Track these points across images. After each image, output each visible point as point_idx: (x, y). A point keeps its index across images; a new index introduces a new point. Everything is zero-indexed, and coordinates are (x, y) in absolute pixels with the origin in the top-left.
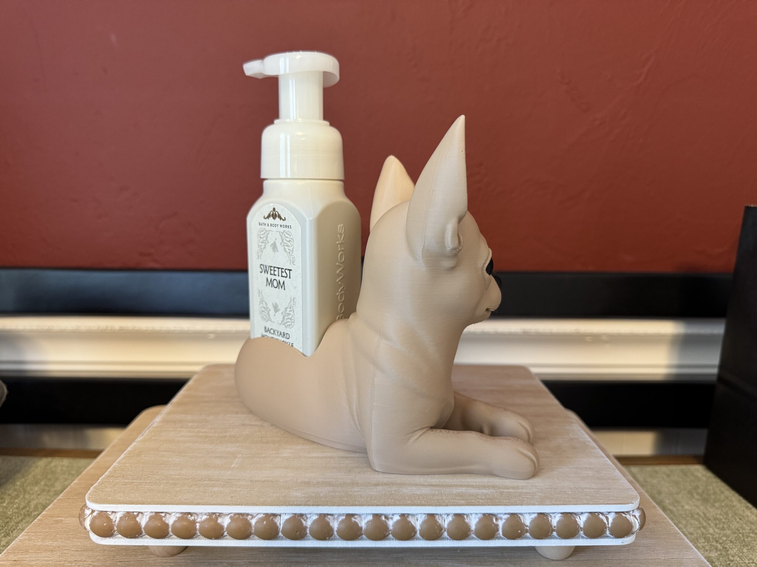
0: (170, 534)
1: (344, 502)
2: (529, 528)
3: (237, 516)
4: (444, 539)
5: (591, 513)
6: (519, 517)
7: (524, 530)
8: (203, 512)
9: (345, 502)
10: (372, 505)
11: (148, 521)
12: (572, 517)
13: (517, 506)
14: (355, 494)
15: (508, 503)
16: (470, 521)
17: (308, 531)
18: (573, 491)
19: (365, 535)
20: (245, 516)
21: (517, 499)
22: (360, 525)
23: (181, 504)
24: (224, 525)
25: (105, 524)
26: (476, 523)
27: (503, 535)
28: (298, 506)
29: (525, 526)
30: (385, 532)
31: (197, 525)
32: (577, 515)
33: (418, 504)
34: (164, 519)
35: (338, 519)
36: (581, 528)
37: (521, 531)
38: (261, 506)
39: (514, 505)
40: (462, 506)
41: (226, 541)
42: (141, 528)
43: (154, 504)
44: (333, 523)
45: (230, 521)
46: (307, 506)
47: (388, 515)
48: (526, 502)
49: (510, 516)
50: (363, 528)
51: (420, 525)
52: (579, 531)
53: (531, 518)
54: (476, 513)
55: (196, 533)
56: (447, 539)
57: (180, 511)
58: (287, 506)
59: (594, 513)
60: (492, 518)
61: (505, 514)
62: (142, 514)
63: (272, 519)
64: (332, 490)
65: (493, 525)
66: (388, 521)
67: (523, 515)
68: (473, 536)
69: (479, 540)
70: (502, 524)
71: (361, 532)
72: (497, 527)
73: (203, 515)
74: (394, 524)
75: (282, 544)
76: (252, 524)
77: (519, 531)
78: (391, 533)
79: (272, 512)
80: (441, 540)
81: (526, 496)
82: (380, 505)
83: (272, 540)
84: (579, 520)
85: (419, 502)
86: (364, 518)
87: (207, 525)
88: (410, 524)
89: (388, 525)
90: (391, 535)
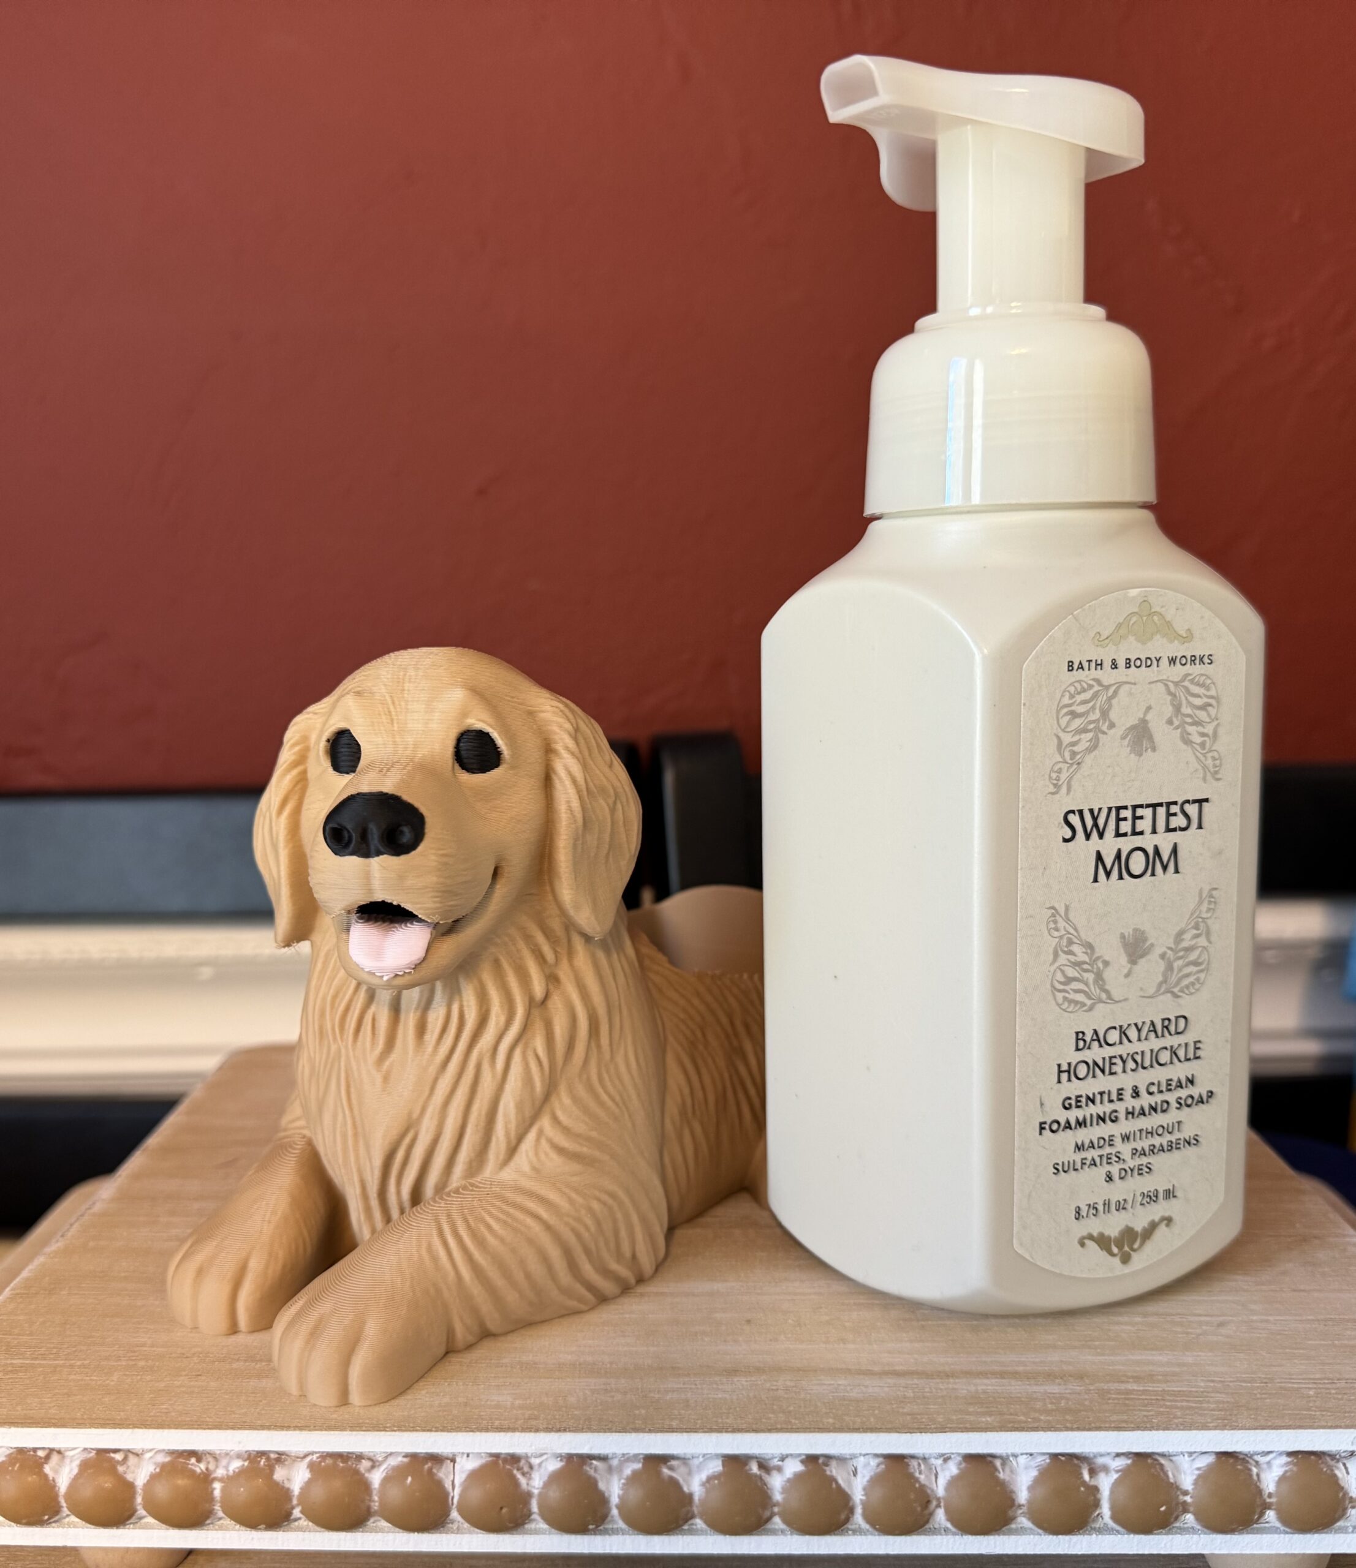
0: (139, 1512)
1: (637, 1422)
2: (1191, 1497)
3: (329, 1461)
4: (935, 1531)
6: (1162, 1465)
7: (1177, 1504)
8: (231, 1451)
9: (640, 1422)
10: (719, 1430)
11: (77, 1474)
12: (1322, 1466)
13: (1154, 1432)
14: (668, 1398)
15: (1126, 1422)
16: (1012, 1478)
17: (534, 1507)
18: (1320, 1388)
19: (701, 1518)
20: (352, 1460)
21: (1152, 1412)
22: (685, 1489)
23: (168, 1425)
24: (292, 1488)
26: (1030, 1482)
27: (1114, 1517)
28: (504, 1431)
29: (1179, 1493)
30: (758, 1509)
31: (214, 1489)
32: (1338, 1461)
33: (857, 1427)
34: (121, 1469)
35: (620, 1470)
36: (1354, 1498)
37: (1167, 1508)
38: (397, 1433)
39: (1145, 1429)
40: (989, 1433)
41: (301, 1534)
42: (57, 1496)
43: (92, 1425)
44: (608, 1482)
45: (307, 1476)
46: (531, 1431)
47: (769, 1459)
48: (1180, 1420)
49: (1134, 1462)
50: (696, 1498)
51: (864, 1489)
52: (1345, 1510)
53: (1198, 1469)
54: (1031, 1455)
55: (214, 1509)
56: (947, 1531)
57: (167, 1448)
58: (472, 1431)
60: (1080, 1467)
61: (1118, 1455)
62: (60, 1456)
63: (430, 1470)
64: (602, 1387)
65: (1082, 1489)
66: (767, 1476)
67: (1171, 1458)
68: (1024, 1521)
69: (1041, 1535)
70: (1110, 1485)
71: (689, 1508)
72: (1095, 1496)
73: (231, 1458)
74: (788, 1484)
75: (460, 1544)
76: (371, 1482)
77: (1163, 1509)
78: (779, 1514)
79: (430, 1451)
80: (926, 1535)
81: (1179, 1404)
82: (742, 1429)
83: (429, 1533)
84: (1343, 1475)
85: (858, 1420)
86: (698, 1467)
87: (242, 1489)
88: (834, 1486)
89: (768, 1488)
90: (777, 1519)
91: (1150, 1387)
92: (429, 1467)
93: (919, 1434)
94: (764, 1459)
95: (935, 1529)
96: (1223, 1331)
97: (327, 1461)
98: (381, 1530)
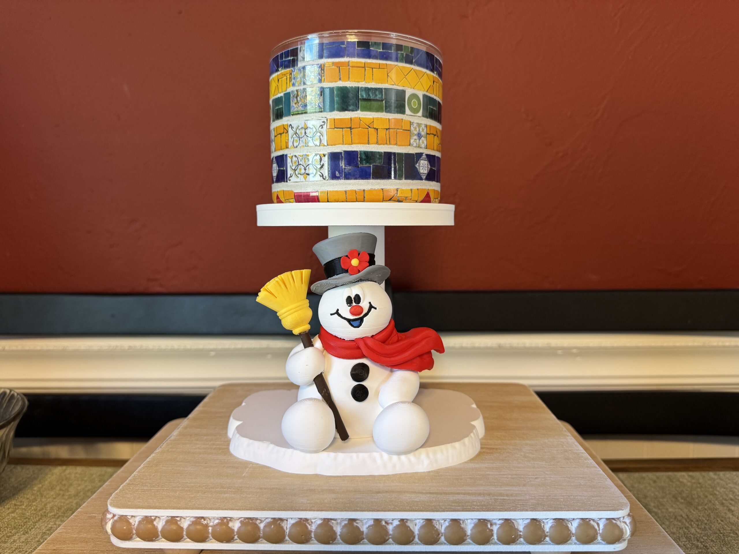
0: (184, 537)
1: (346, 508)
2: (522, 533)
3: (247, 520)
4: (441, 544)
5: (582, 519)
6: (513, 523)
7: (518, 535)
8: (215, 517)
10: (373, 511)
11: (165, 524)
12: (564, 523)
13: (511, 512)
14: (357, 500)
15: (502, 509)
16: (466, 527)
17: (313, 535)
18: (565, 498)
19: (366, 539)
20: (255, 520)
21: (511, 506)
22: (361, 530)
23: (194, 509)
24: (234, 529)
25: (125, 528)
26: (471, 528)
27: (498, 539)
28: (303, 511)
29: (518, 531)
30: (385, 537)
31: (209, 529)
32: (569, 522)
33: (416, 510)
34: (179, 523)
35: (340, 523)
36: (573, 533)
38: (269, 511)
39: (508, 511)
40: (458, 512)
41: (237, 544)
42: (157, 532)
43: (170, 508)
44: (337, 527)
45: (240, 525)
46: (312, 511)
48: (520, 508)
49: (504, 522)
50: (365, 533)
51: (418, 530)
52: (571, 537)
53: (525, 524)
54: (472, 519)
55: (209, 536)
56: (445, 544)
57: (194, 516)
58: (293, 511)
59: (585, 519)
60: (487, 523)
61: (500, 519)
62: (159, 519)
63: (279, 523)
64: (336, 497)
65: (488, 530)
66: (387, 526)
67: (517, 520)
68: (469, 540)
69: (475, 545)
70: (497, 529)
71: (362, 536)
72: (492, 532)
73: (215, 520)
74: (394, 528)
75: (289, 548)
76: (260, 527)
77: (513, 537)
78: (391, 538)
79: (279, 517)
80: (438, 545)
81: (520, 503)
82: (380, 511)
83: (279, 544)
84: (571, 526)
85: (417, 508)
86: (365, 523)
87: (218, 529)
88: (409, 529)
89: (388, 530)
90: (391, 540)
91: (511, 498)
93: (436, 512)
94: (387, 520)
96: (537, 480)
98: (264, 543)
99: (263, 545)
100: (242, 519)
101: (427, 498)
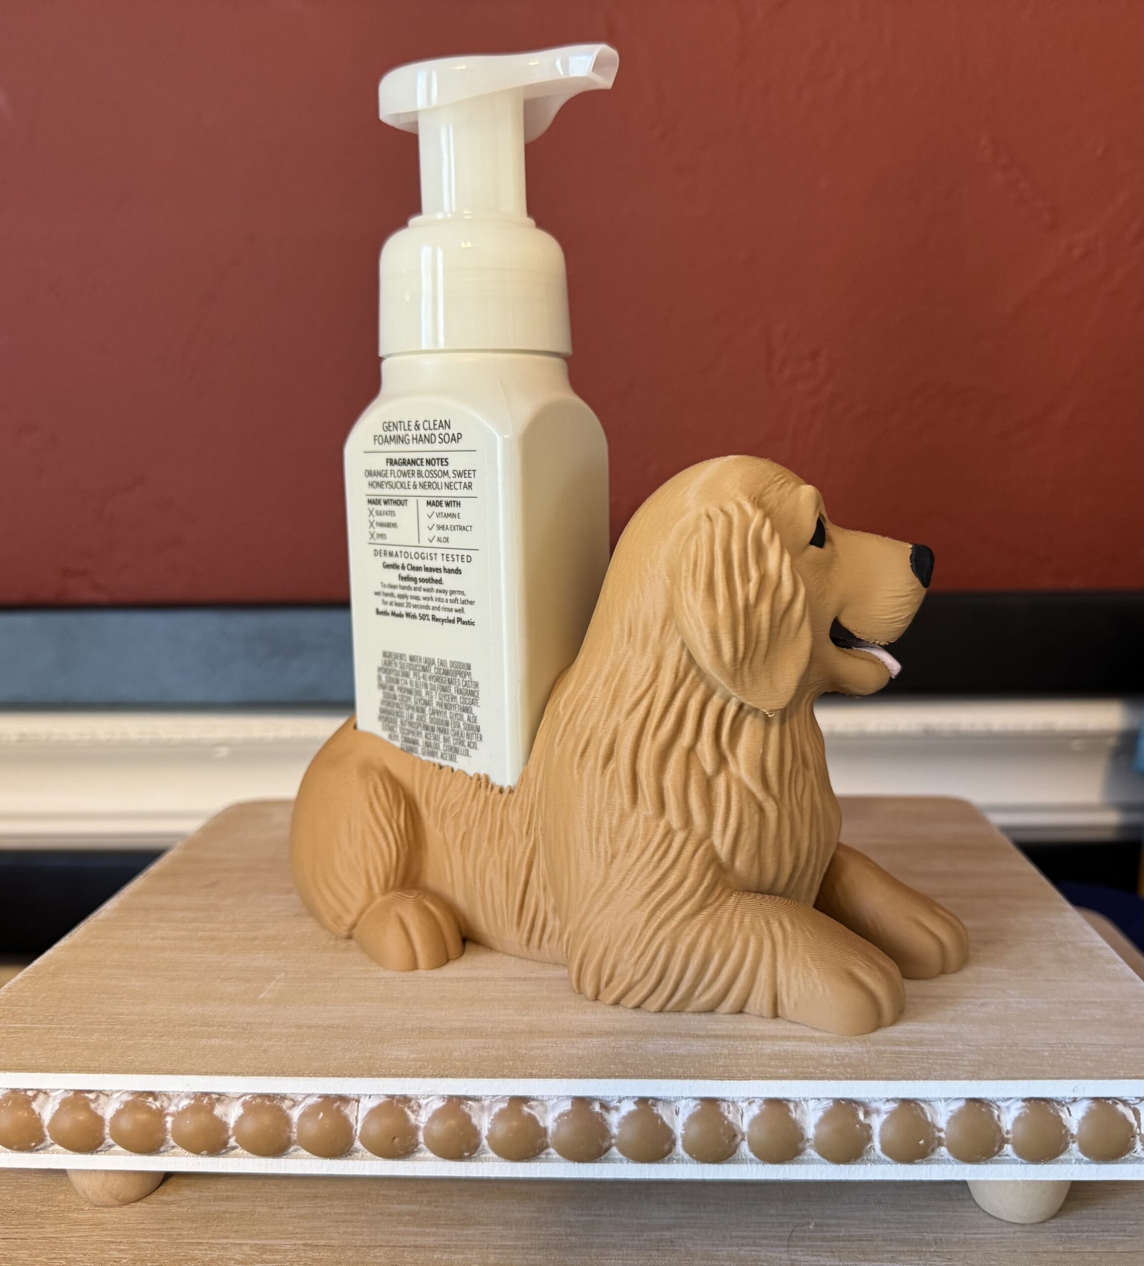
0: (106, 1141)
1: (504, 1069)
2: (945, 1133)
3: (258, 1100)
4: (742, 1161)
5: (1095, 1099)
6: (922, 1109)
7: (933, 1138)
8: (181, 1092)
9: (507, 1069)
10: (570, 1077)
11: (58, 1109)
12: (1049, 1109)
13: (916, 1082)
14: (533, 1053)
15: (895, 1074)
16: (803, 1118)
17: (421, 1137)
18: (1053, 1051)
19: (554, 1148)
20: (277, 1100)
21: (917, 1067)
22: (541, 1124)
24: (228, 1121)
26: (816, 1121)
27: (884, 1150)
28: (398, 1077)
29: (935, 1130)
30: (600, 1142)
31: (167, 1122)
32: (1063, 1106)
33: (679, 1075)
34: (93, 1106)
35: (490, 1108)
36: (1072, 1135)
37: (925, 1142)
38: (313, 1078)
39: (909, 1079)
40: (784, 1081)
41: (236, 1160)
42: (42, 1127)
44: (480, 1118)
45: (241, 1112)
46: (419, 1077)
47: (610, 1101)
48: (938, 1071)
49: (900, 1106)
50: (550, 1131)
51: (684, 1125)
52: (1067, 1145)
53: (951, 1111)
54: (818, 1099)
55: (166, 1138)
56: (751, 1161)
57: (130, 1089)
58: (373, 1077)
59: (1103, 1100)
60: (857, 1109)
61: (888, 1100)
62: (46, 1096)
63: (338, 1107)
65: (858, 1126)
66: (607, 1114)
67: (931, 1103)
68: (811, 1153)
69: (825, 1163)
70: (881, 1124)
71: (544, 1139)
72: (868, 1132)
73: (182, 1098)
74: (623, 1121)
75: (363, 1168)
76: (291, 1118)
78: (616, 1145)
79: (339, 1093)
80: (734, 1163)
81: (939, 1061)
82: (588, 1076)
83: (339, 1159)
84: (1067, 1117)
85: (681, 1070)
86: (553, 1107)
87: (188, 1122)
88: (659, 1121)
89: (607, 1123)
90: (614, 1150)
92: (338, 1106)
93: (728, 1081)
94: (606, 1101)
95: (743, 1159)
97: (257, 1101)
98: (301, 1157)
99: (299, 1161)
100: (248, 1097)
101: (707, 1048)
